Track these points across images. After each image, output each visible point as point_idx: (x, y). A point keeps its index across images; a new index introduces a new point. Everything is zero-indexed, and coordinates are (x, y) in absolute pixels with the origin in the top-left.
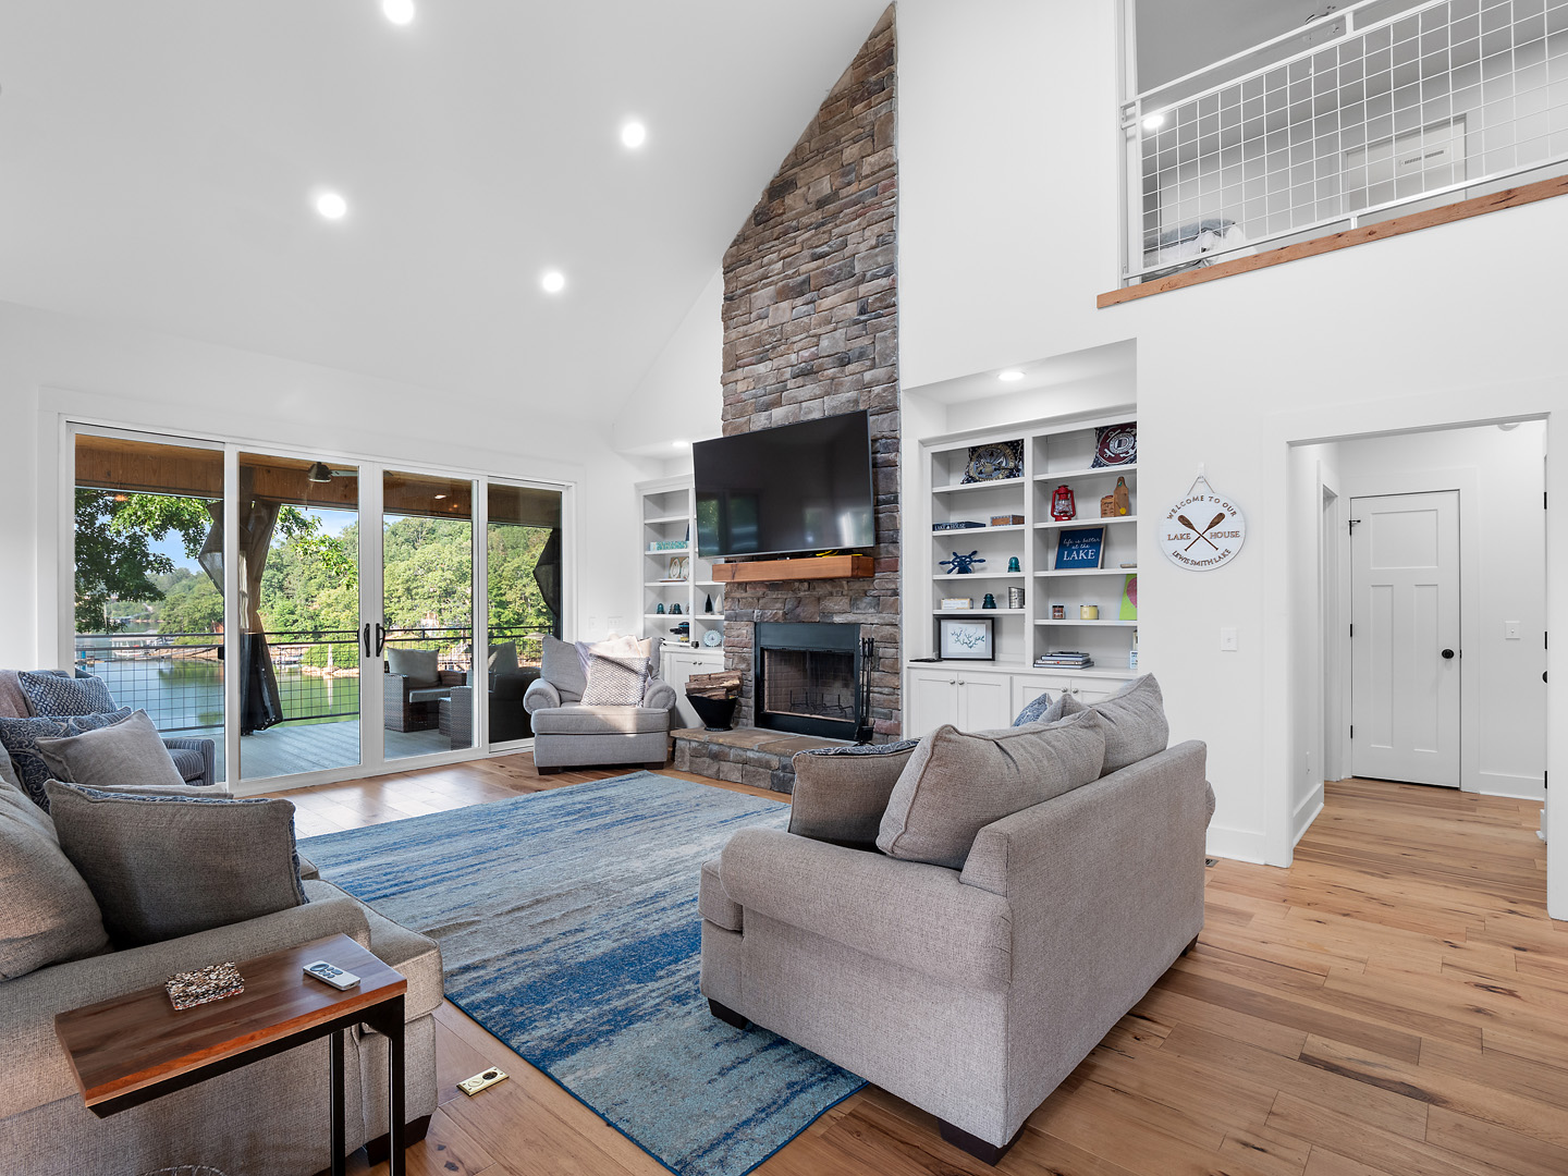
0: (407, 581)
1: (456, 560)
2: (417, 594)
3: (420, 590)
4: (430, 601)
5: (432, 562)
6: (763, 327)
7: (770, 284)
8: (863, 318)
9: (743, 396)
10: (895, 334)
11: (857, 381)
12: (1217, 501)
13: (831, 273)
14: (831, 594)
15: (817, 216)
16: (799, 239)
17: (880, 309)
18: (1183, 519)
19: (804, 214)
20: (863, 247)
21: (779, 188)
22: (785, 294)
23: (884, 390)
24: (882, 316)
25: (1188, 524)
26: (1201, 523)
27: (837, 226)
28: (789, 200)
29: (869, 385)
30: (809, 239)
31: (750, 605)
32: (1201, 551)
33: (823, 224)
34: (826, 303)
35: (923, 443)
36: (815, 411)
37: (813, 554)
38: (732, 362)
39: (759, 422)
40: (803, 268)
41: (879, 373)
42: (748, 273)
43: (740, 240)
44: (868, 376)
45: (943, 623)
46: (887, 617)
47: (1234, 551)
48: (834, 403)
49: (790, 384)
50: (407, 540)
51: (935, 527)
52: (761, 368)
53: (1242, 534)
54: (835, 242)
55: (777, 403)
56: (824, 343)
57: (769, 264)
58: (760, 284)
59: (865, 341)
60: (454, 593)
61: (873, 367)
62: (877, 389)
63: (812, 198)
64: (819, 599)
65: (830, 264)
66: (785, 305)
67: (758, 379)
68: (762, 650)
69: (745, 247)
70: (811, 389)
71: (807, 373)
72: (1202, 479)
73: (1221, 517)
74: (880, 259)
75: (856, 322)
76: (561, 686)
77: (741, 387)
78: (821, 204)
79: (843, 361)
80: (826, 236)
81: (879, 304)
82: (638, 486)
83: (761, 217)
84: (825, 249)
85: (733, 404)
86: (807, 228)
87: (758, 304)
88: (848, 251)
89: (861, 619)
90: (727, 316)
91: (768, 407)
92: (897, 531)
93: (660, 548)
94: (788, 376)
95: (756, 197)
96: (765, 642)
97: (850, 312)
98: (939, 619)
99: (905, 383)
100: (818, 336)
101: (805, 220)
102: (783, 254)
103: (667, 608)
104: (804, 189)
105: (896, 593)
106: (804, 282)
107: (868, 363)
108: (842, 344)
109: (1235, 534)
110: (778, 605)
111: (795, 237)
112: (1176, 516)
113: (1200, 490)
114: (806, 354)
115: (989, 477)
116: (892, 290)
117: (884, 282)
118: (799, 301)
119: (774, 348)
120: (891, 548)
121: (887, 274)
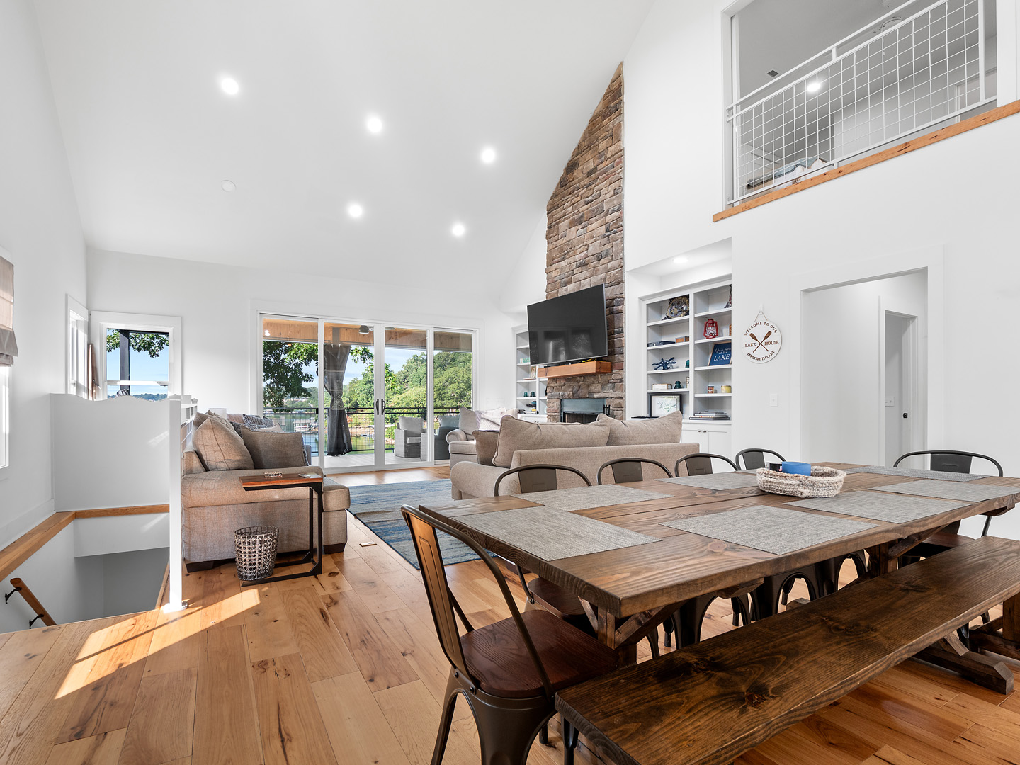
0: (439, 389)
1: (466, 376)
2: (444, 397)
3: (446, 395)
4: (451, 401)
5: (453, 378)
6: (564, 242)
7: (567, 219)
8: (608, 234)
9: (556, 279)
10: (622, 242)
11: (605, 268)
12: (768, 324)
13: (593, 211)
14: (594, 383)
15: (587, 181)
16: (580, 194)
17: (615, 229)
18: (752, 335)
19: (582, 180)
20: (608, 196)
21: (571, 167)
22: (574, 223)
23: (617, 272)
24: (616, 232)
25: (755, 338)
26: (760, 337)
27: (596, 185)
28: (575, 173)
29: (610, 270)
30: (584, 193)
31: (558, 390)
32: (761, 352)
33: (590, 185)
34: (591, 227)
35: (642, 299)
36: (587, 284)
37: (581, 361)
38: (551, 261)
39: (562, 292)
40: (581, 209)
41: (615, 263)
42: (558, 213)
43: (554, 196)
44: (610, 265)
45: (653, 398)
46: (618, 394)
47: (776, 352)
48: (595, 281)
49: (576, 271)
50: (440, 366)
51: (649, 345)
52: (563, 264)
53: (780, 342)
54: (596, 194)
55: (570, 282)
56: (591, 248)
57: (567, 208)
58: (562, 219)
59: (608, 246)
60: (465, 396)
61: (612, 260)
62: (613, 272)
63: (586, 171)
64: (588, 386)
65: (593, 206)
66: (574, 229)
67: (562, 269)
68: (564, 413)
69: (556, 199)
70: (586, 273)
71: (583, 265)
72: (761, 313)
73: (770, 333)
74: (615, 202)
75: (605, 237)
76: (467, 432)
77: (554, 274)
78: (589, 174)
79: (599, 258)
80: (591, 191)
81: (614, 226)
82: (513, 329)
83: (563, 183)
84: (591, 198)
85: (551, 284)
86: (583, 187)
87: (561, 230)
88: (601, 199)
89: (607, 395)
90: (548, 237)
91: (566, 284)
92: (623, 347)
93: (524, 362)
94: (574, 267)
95: (561, 173)
96: (566, 410)
97: (602, 231)
98: (651, 395)
99: (627, 268)
100: (588, 245)
101: (582, 183)
102: (573, 202)
103: (529, 394)
104: (582, 166)
105: (622, 381)
106: (581, 216)
107: (610, 258)
108: (598, 249)
109: (776, 342)
110: (570, 390)
111: (578, 193)
112: (749, 333)
113: (761, 319)
114: (582, 255)
115: (676, 316)
116: (621, 218)
117: (617, 214)
118: (580, 226)
119: (568, 252)
120: (620, 357)
121: (618, 210)
